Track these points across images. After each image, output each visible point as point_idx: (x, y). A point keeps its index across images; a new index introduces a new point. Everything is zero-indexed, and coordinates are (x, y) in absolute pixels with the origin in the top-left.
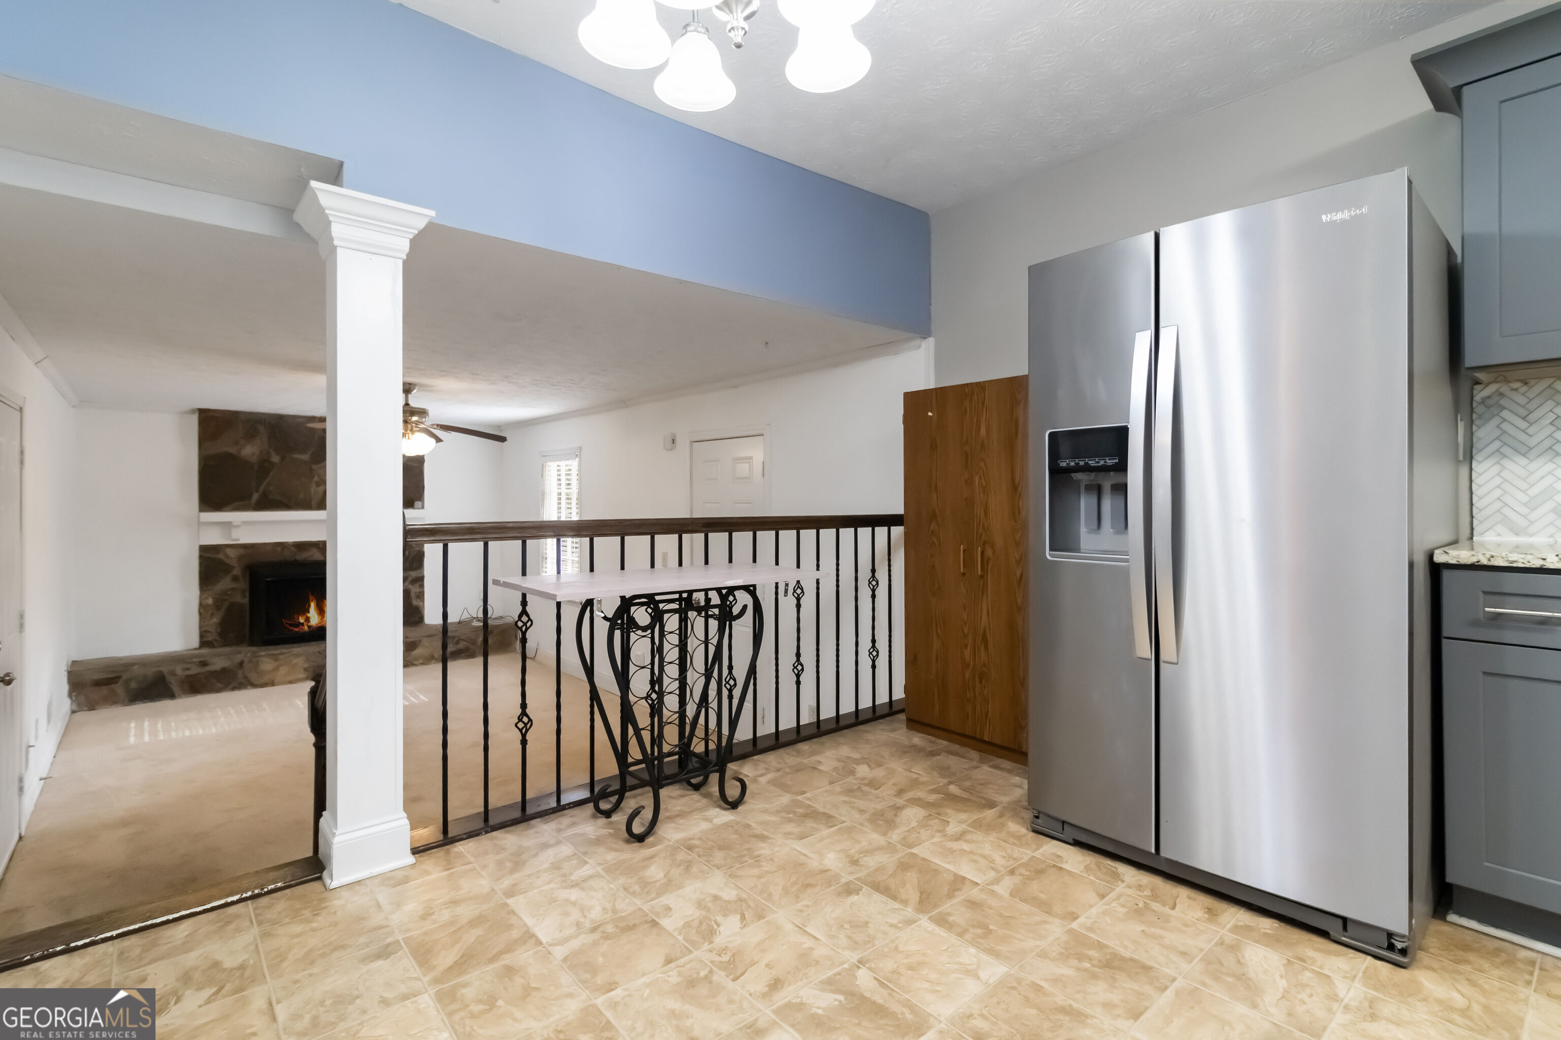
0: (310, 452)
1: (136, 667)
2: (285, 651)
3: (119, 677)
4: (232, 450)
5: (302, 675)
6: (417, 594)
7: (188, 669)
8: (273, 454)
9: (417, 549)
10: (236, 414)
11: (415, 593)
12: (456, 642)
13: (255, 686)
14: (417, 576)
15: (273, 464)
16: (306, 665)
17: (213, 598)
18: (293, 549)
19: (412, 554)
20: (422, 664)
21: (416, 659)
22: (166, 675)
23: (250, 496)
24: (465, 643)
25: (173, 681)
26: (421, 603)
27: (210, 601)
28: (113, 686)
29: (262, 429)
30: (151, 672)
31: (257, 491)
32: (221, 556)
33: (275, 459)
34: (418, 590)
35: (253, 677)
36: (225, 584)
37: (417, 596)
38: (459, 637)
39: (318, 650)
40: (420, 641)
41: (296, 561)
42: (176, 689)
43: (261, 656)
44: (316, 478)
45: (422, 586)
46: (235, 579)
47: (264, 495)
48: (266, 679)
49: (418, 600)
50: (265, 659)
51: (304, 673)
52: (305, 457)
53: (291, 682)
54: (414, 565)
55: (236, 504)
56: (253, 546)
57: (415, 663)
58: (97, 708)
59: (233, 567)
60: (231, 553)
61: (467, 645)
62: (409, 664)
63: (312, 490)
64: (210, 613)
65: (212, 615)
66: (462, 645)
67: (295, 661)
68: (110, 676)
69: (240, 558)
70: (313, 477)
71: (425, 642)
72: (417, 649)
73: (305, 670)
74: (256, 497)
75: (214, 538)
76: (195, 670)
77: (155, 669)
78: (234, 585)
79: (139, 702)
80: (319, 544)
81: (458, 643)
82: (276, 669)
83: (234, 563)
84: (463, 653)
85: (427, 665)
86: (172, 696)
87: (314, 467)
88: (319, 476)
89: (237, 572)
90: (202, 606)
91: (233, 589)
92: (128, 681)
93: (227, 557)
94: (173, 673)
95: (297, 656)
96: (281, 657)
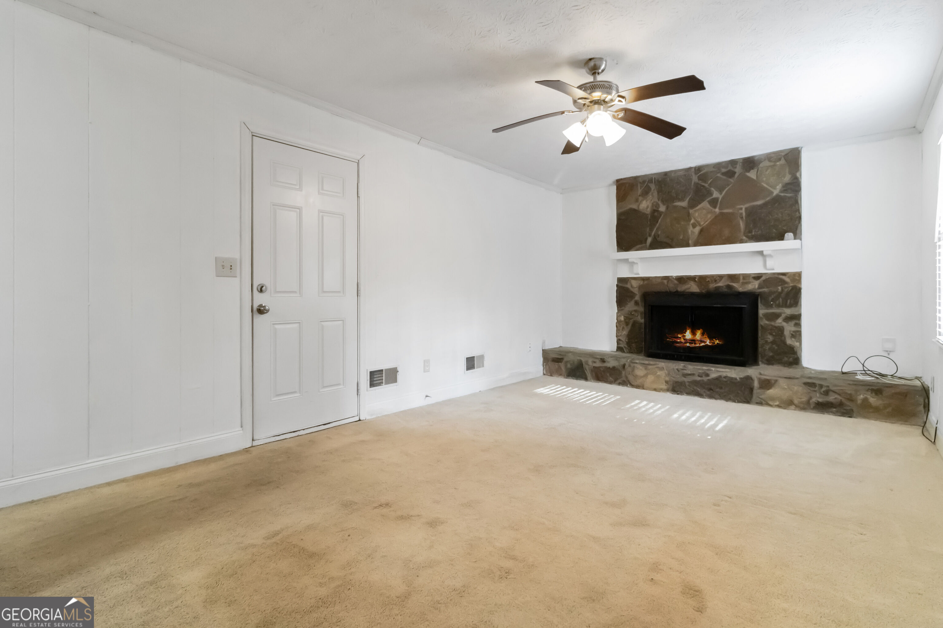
0: (688, 199)
1: (570, 354)
2: (652, 363)
3: (562, 359)
4: (634, 206)
5: (664, 387)
6: (792, 333)
7: (595, 362)
8: (661, 205)
9: (791, 285)
10: (636, 178)
11: (790, 331)
12: (824, 392)
13: (633, 386)
14: (792, 313)
15: (660, 213)
16: (667, 379)
17: (624, 316)
18: (676, 282)
19: (786, 290)
20: (779, 406)
21: (773, 399)
22: (584, 364)
23: (646, 239)
24: (837, 396)
25: (587, 368)
26: (797, 344)
27: (622, 318)
28: (560, 363)
29: (653, 186)
30: (576, 359)
31: (650, 236)
32: (628, 286)
33: (662, 208)
34: (793, 329)
35: (631, 378)
36: (630, 306)
37: (792, 334)
38: (828, 386)
39: (677, 367)
40: (776, 381)
41: (677, 291)
42: (589, 375)
43: (636, 363)
44: (692, 221)
45: (798, 325)
46: (636, 303)
47: (655, 238)
48: (639, 382)
49: (793, 339)
50: (638, 366)
51: (666, 385)
52: (684, 204)
53: (655, 390)
54: (789, 301)
55: (638, 246)
56: (648, 279)
57: (771, 403)
58: (553, 375)
59: (636, 294)
60: (635, 284)
61: (841, 400)
62: (764, 402)
63: (690, 231)
64: (622, 327)
65: (623, 328)
66: (832, 398)
67: (659, 373)
68: (559, 357)
69: (640, 287)
70: (690, 220)
71: (783, 383)
72: (773, 388)
73: (667, 382)
74: (649, 240)
75: (625, 273)
76: (598, 364)
77: (579, 358)
78: (636, 308)
79: (571, 378)
80: (695, 278)
81: (827, 393)
82: (646, 376)
83: (636, 291)
84: (835, 408)
85: (785, 409)
86: (586, 379)
87: (691, 211)
88: (694, 219)
89: (637, 298)
90: (619, 322)
91: (635, 311)
92: (567, 362)
93: (632, 286)
94: (587, 363)
95: (662, 369)
96: (650, 367)
